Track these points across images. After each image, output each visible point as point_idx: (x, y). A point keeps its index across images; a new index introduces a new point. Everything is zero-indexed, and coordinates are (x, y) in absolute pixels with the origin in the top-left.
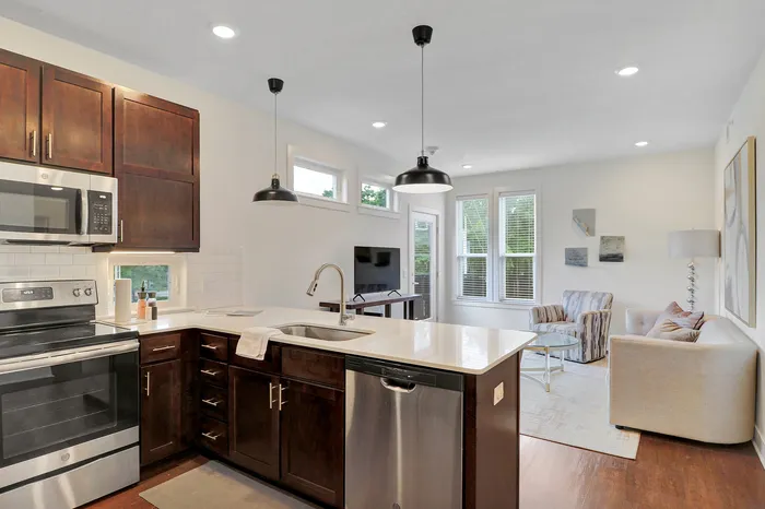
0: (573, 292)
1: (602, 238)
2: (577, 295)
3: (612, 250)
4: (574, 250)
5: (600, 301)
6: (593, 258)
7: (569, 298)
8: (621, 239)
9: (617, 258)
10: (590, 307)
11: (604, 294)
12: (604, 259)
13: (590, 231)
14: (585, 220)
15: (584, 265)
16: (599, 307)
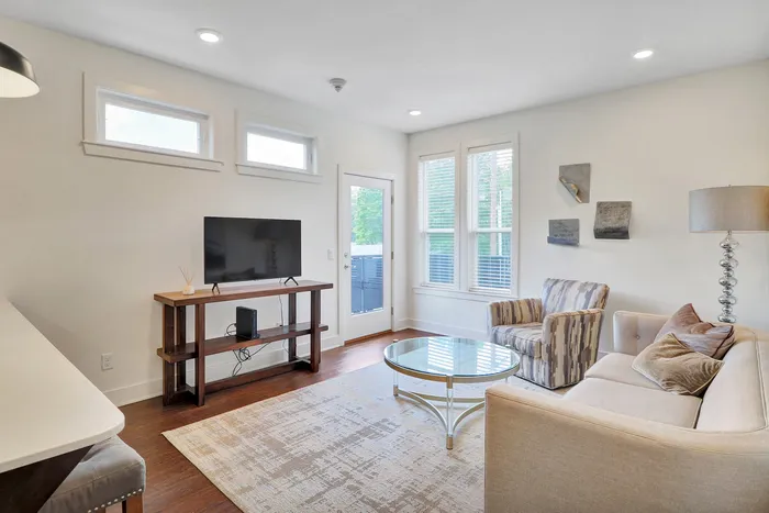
0: (557, 281)
1: (599, 205)
2: (559, 285)
3: (612, 223)
4: (560, 222)
5: (589, 295)
6: (586, 234)
7: (549, 291)
8: (626, 206)
9: (621, 233)
10: (575, 304)
11: (596, 286)
12: (601, 234)
13: (581, 194)
14: (576, 180)
15: (573, 243)
16: (585, 307)
